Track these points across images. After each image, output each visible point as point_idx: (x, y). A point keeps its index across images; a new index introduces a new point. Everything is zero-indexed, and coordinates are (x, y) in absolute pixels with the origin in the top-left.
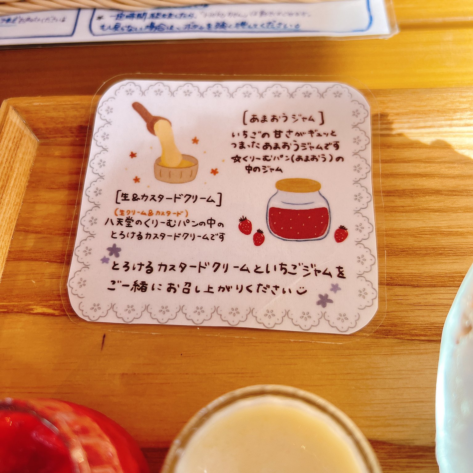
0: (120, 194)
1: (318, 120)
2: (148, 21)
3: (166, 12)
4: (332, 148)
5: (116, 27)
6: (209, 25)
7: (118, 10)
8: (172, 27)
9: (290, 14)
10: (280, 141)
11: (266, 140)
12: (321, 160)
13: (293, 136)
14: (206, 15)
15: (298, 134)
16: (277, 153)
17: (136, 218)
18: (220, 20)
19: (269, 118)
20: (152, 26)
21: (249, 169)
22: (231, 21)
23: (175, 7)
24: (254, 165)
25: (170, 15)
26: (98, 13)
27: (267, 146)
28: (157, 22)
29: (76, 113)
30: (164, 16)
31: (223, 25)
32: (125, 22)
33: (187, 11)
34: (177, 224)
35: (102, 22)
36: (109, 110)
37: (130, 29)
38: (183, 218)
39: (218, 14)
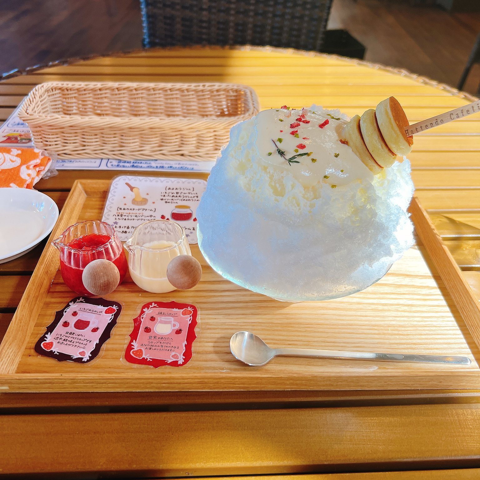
0: (119, 208)
1: (192, 189)
2: (132, 164)
3: (140, 162)
4: (196, 198)
5: (118, 166)
6: (157, 167)
7: (119, 160)
8: (141, 167)
9: (190, 165)
10: (178, 195)
11: (173, 195)
12: (191, 201)
13: (182, 194)
14: (156, 163)
15: (184, 193)
16: (176, 198)
17: (124, 215)
18: (162, 165)
19: (175, 189)
20: (133, 166)
21: (166, 202)
22: (166, 166)
23: (143, 160)
24: (168, 201)
25: (141, 163)
26: (110, 161)
27: (173, 196)
28: (135, 165)
29: (103, 186)
30: (138, 163)
31: (163, 167)
32: (121, 164)
33: (148, 162)
34: (139, 216)
35: (112, 164)
36: (117, 185)
37: (124, 166)
38: (141, 215)
39: (161, 163)
